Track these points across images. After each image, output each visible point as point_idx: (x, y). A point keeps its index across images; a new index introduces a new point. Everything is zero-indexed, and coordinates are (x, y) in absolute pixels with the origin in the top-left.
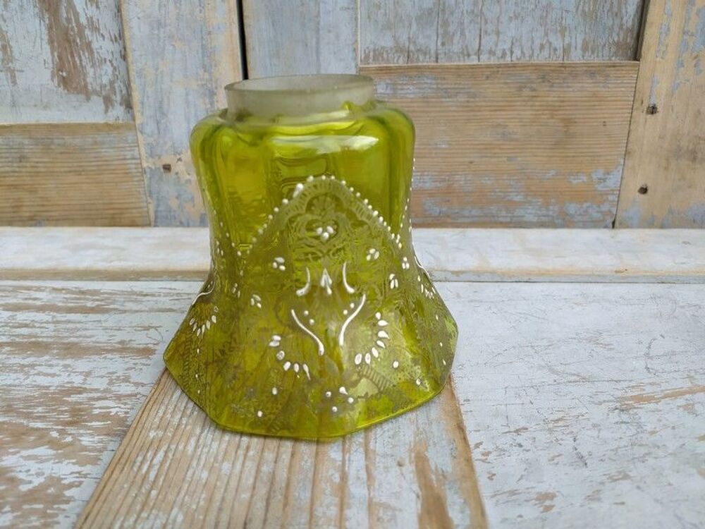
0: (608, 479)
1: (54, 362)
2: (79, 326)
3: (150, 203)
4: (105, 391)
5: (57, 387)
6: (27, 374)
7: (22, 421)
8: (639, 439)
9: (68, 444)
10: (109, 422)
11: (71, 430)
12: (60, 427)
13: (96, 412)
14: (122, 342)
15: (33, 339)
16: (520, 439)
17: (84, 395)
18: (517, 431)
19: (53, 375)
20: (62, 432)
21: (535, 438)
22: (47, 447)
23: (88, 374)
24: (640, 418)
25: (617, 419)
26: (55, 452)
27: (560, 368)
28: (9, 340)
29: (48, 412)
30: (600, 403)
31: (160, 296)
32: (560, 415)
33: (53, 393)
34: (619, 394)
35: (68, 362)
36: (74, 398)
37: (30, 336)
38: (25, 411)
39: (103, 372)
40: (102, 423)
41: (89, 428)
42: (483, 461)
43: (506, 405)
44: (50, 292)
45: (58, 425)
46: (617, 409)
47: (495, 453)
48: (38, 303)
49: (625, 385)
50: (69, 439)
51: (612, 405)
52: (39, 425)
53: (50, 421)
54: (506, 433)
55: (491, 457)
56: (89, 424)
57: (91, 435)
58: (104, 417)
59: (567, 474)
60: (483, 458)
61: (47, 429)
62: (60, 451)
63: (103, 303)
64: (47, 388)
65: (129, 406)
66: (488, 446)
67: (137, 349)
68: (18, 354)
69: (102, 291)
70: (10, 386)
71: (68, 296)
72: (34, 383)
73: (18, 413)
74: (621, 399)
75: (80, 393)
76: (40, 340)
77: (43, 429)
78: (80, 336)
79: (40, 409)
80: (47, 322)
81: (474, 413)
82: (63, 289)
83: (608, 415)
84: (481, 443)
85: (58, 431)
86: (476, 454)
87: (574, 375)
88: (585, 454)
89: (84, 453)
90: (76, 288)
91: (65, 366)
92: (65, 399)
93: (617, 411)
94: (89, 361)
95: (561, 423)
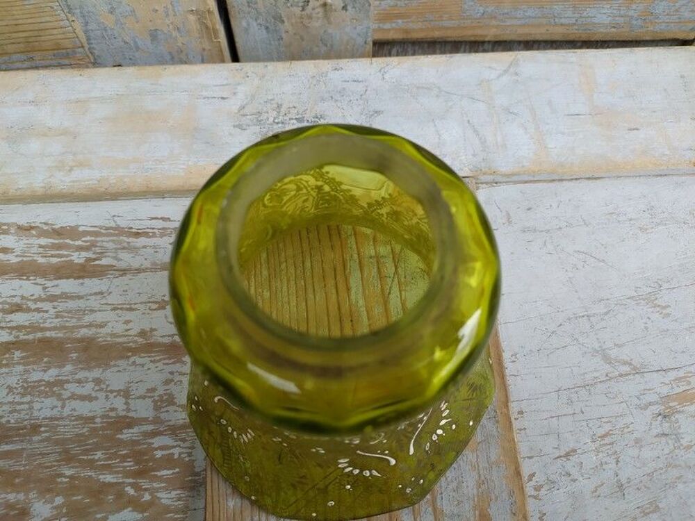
0: (641, 513)
1: (82, 375)
2: (81, 304)
3: (73, 21)
4: (157, 421)
5: (103, 417)
6: (59, 397)
7: (90, 474)
8: (674, 457)
9: (151, 504)
10: (177, 470)
11: (144, 483)
12: (131, 480)
13: (159, 454)
14: (142, 333)
15: (39, 335)
16: (569, 466)
17: (135, 430)
18: (567, 455)
19: (89, 398)
20: (135, 486)
21: (582, 463)
22: (130, 509)
23: (126, 394)
24: (680, 427)
25: (659, 430)
26: (141, 515)
27: (613, 353)
28: (11, 338)
29: (109, 459)
30: (645, 408)
31: (154, 235)
32: (607, 427)
33: (103, 428)
34: (665, 390)
35: (96, 373)
36: (126, 435)
37: (34, 328)
38: (85, 457)
39: (142, 390)
40: (171, 472)
41: (160, 479)
42: (535, 497)
43: (559, 416)
44: (16, 234)
45: (127, 477)
46: (660, 414)
47: (546, 487)
48: (13, 259)
49: (672, 375)
50: (147, 497)
51: (656, 409)
52: (109, 478)
53: (117, 472)
54: (558, 458)
55: (543, 492)
56: (158, 474)
57: (166, 489)
58: (169, 462)
59: (606, 509)
60: (535, 493)
61: (119, 483)
62: (145, 514)
63: (90, 255)
64: (92, 419)
65: (187, 444)
66: (539, 478)
67: (164, 345)
68: (34, 363)
69: (81, 229)
70: (51, 419)
71: (43, 241)
72: (75, 414)
73: (80, 461)
74: (666, 399)
75: (130, 426)
76: (48, 334)
77: (116, 483)
78: (90, 326)
79: (99, 455)
80: (40, 300)
81: (527, 431)
82: (32, 228)
83: (651, 423)
84: (533, 475)
85: (132, 485)
86: (529, 490)
87: (625, 363)
88: (624, 481)
89: (169, 515)
90: (46, 224)
91: (98, 381)
92: (117, 436)
93: (660, 418)
94: (119, 371)
95: (607, 440)
